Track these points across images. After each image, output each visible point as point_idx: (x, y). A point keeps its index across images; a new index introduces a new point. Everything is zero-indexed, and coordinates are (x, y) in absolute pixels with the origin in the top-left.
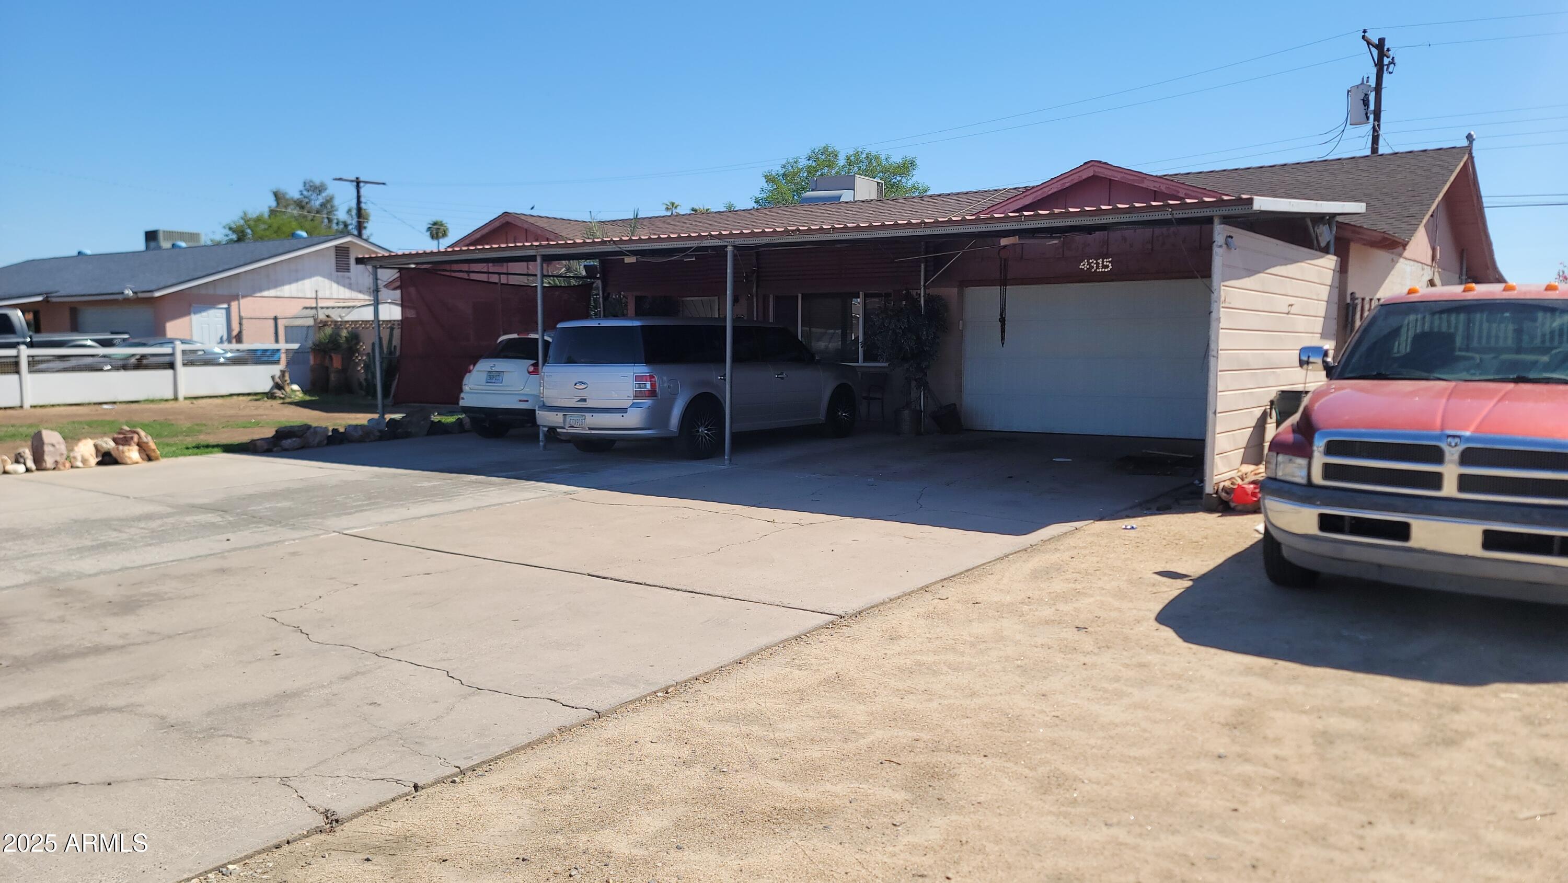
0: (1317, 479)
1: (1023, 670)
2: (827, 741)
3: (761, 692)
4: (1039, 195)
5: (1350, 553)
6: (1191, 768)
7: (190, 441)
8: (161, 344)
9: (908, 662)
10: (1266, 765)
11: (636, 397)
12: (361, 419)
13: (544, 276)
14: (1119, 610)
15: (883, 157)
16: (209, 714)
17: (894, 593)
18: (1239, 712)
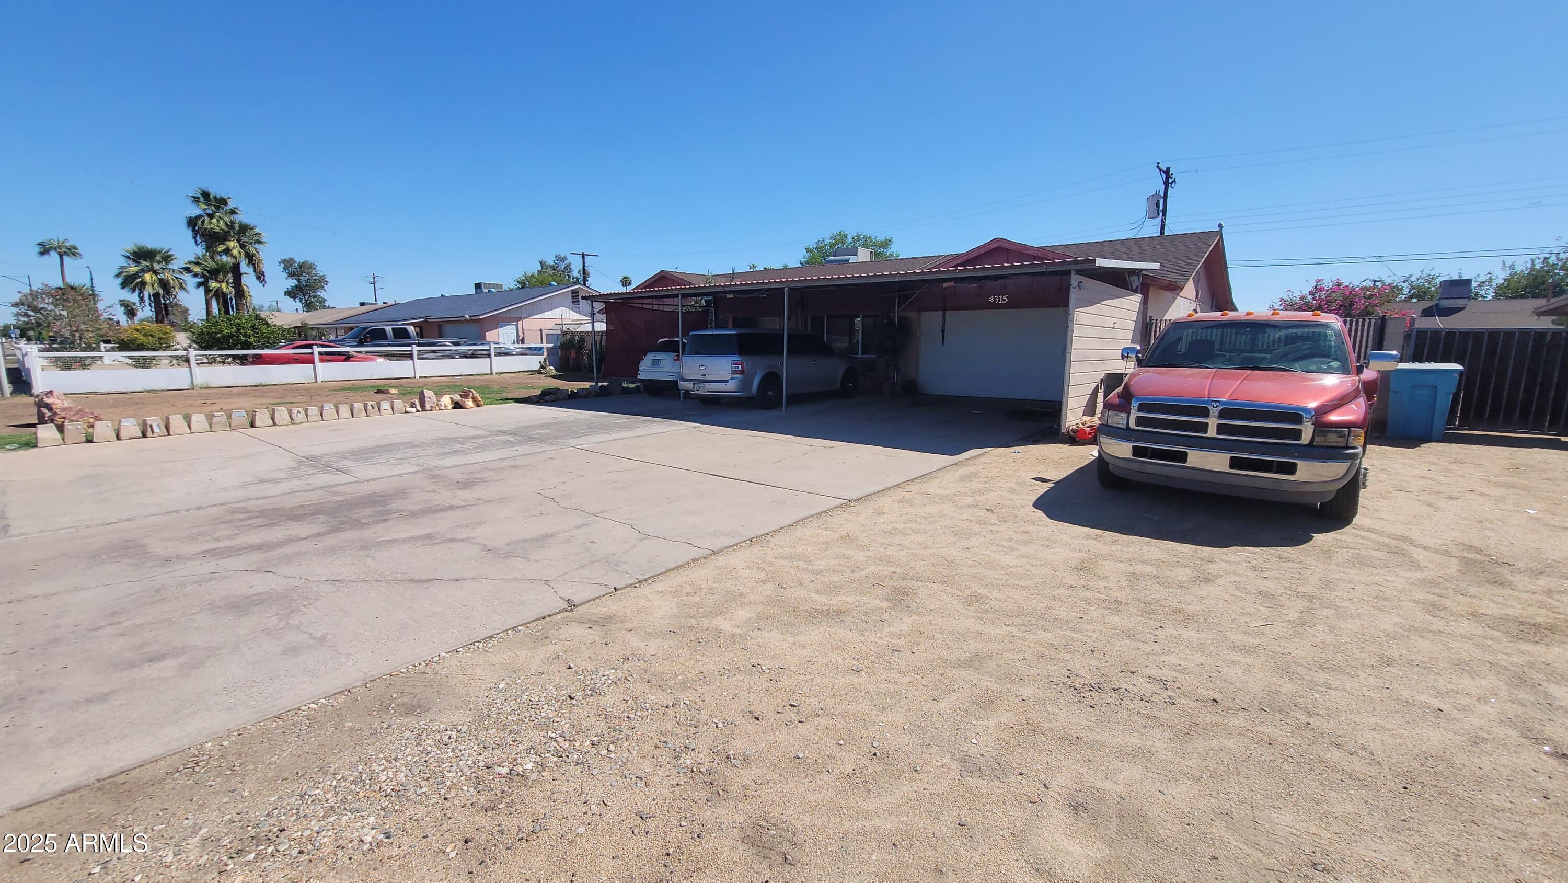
0: (1133, 425)
1: (956, 534)
2: (842, 572)
3: (805, 543)
4: (966, 258)
5: (1150, 469)
6: (1055, 593)
7: (498, 396)
8: (483, 344)
9: (889, 528)
10: (1099, 592)
11: (733, 374)
12: (586, 385)
13: (682, 306)
14: (1012, 500)
15: (873, 238)
16: (508, 544)
17: (880, 488)
18: (1084, 561)
